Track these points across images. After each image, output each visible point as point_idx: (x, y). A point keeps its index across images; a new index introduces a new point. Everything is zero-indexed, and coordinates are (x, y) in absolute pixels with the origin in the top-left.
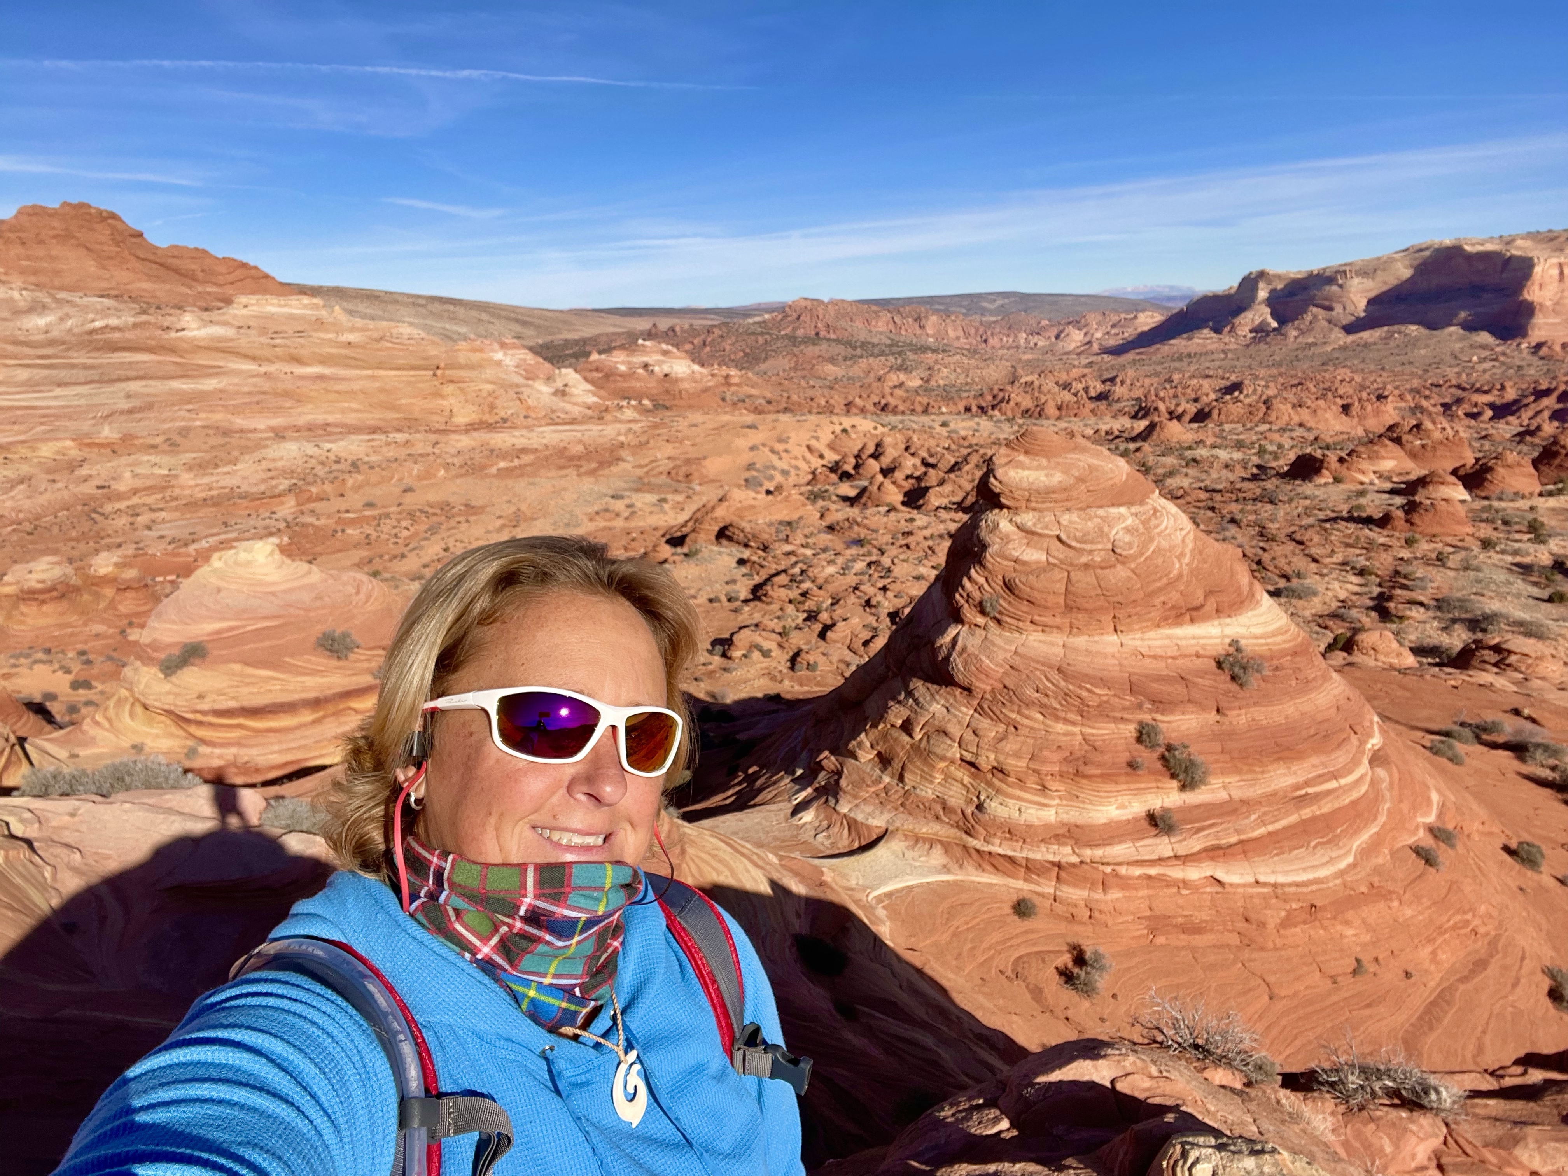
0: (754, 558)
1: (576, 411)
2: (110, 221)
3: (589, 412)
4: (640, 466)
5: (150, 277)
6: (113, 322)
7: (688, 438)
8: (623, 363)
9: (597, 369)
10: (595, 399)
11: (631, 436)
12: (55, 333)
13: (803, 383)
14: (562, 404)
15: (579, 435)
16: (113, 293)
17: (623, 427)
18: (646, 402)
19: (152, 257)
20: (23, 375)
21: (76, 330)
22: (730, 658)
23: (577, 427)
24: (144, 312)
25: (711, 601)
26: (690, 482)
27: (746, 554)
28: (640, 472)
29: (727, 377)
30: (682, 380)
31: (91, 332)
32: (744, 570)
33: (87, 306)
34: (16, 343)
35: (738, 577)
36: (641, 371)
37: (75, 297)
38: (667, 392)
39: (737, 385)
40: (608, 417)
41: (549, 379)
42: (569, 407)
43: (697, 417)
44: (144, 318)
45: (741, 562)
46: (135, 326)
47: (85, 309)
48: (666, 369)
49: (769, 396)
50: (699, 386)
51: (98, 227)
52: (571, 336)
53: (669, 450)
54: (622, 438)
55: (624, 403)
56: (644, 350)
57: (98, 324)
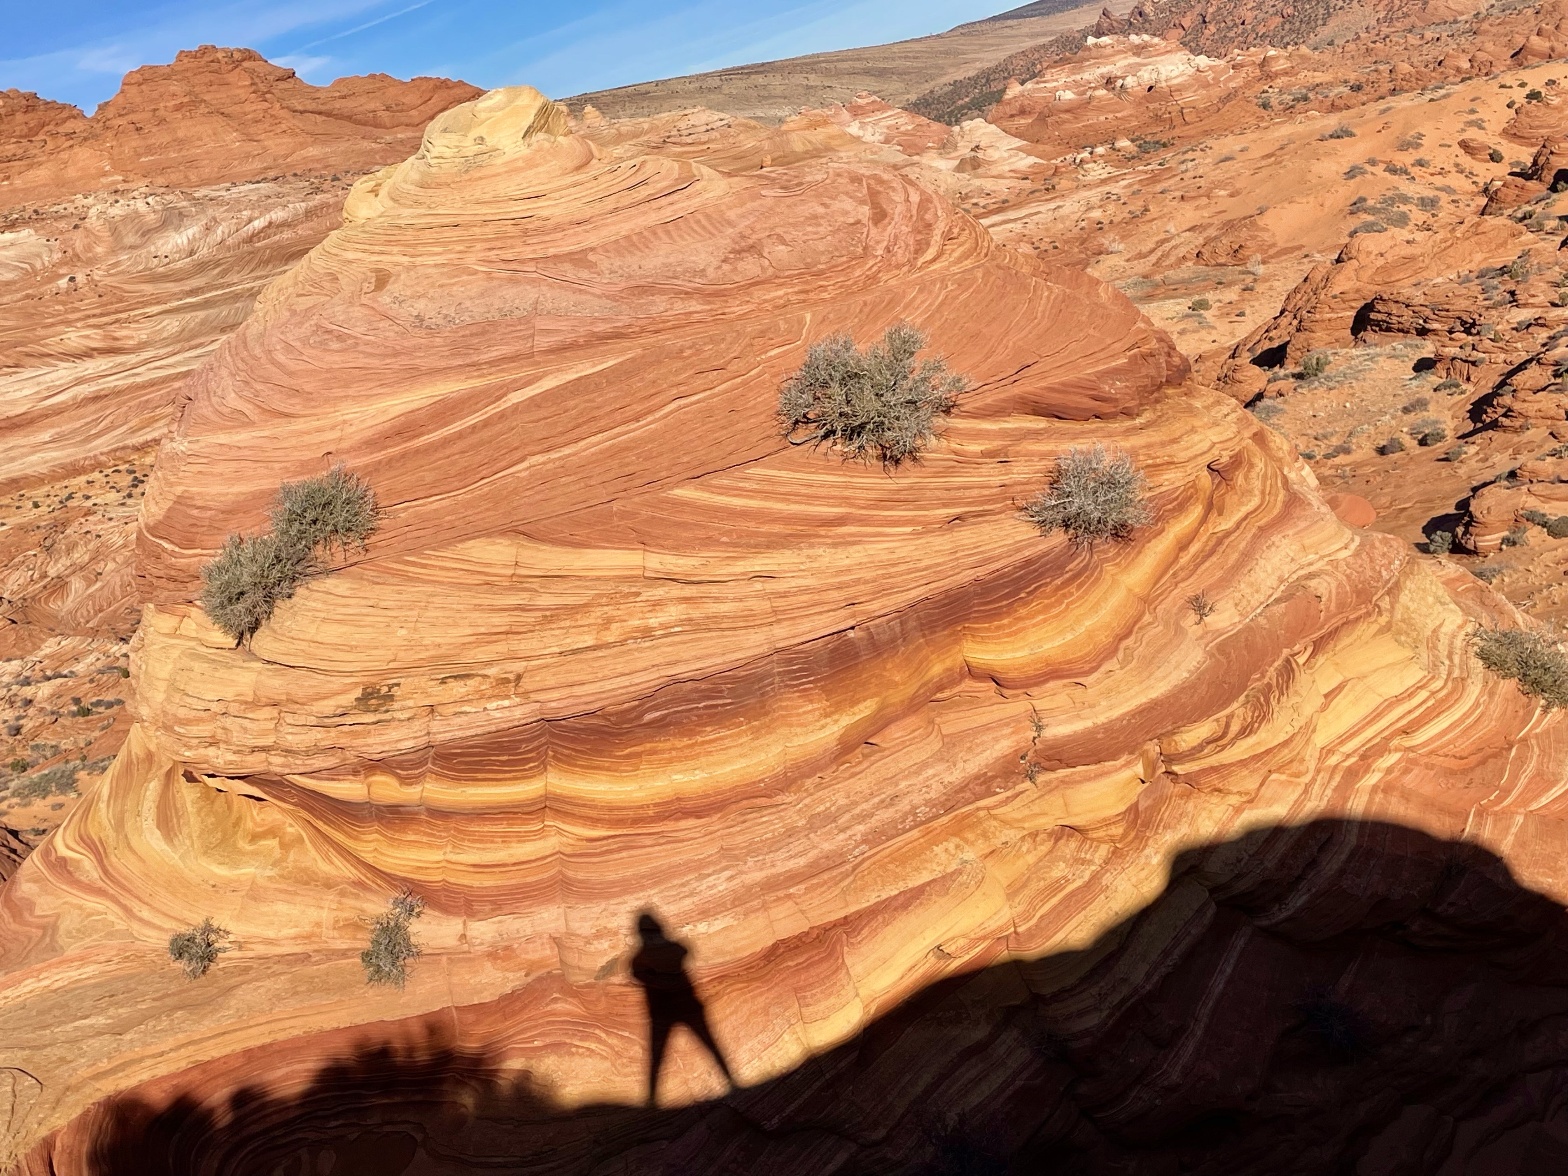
0: (1452, 351)
1: (1002, 188)
2: (246, 64)
3: (1027, 185)
4: (1141, 256)
5: (316, 137)
6: (278, 215)
7: (1220, 185)
8: (1067, 87)
9: (1023, 112)
10: (1032, 160)
11: (1111, 208)
12: (203, 252)
13: (1413, 40)
14: (977, 182)
15: (1017, 227)
16: (272, 174)
17: (1094, 195)
18: (1124, 143)
19: (312, 106)
20: (172, 325)
21: (230, 241)
22: (1474, 552)
23: (1011, 215)
24: (317, 190)
25: (1382, 451)
26: (1243, 261)
27: (1428, 349)
28: (1143, 266)
29: (1265, 62)
30: (1180, 89)
31: (250, 239)
32: (1432, 379)
33: (238, 201)
34: (155, 278)
35: (1428, 394)
36: (1101, 92)
37: (219, 191)
38: (1157, 118)
39: (1286, 73)
40: (1064, 184)
41: (945, 147)
42: (988, 184)
43: (1230, 144)
44: (318, 198)
45: (1423, 366)
46: (309, 214)
47: (235, 206)
48: (1147, 76)
49: (1352, 77)
50: (1216, 92)
51: (232, 77)
52: (960, 75)
53: (1189, 214)
54: (1096, 214)
55: (1085, 155)
56: (1100, 55)
57: (258, 224)
